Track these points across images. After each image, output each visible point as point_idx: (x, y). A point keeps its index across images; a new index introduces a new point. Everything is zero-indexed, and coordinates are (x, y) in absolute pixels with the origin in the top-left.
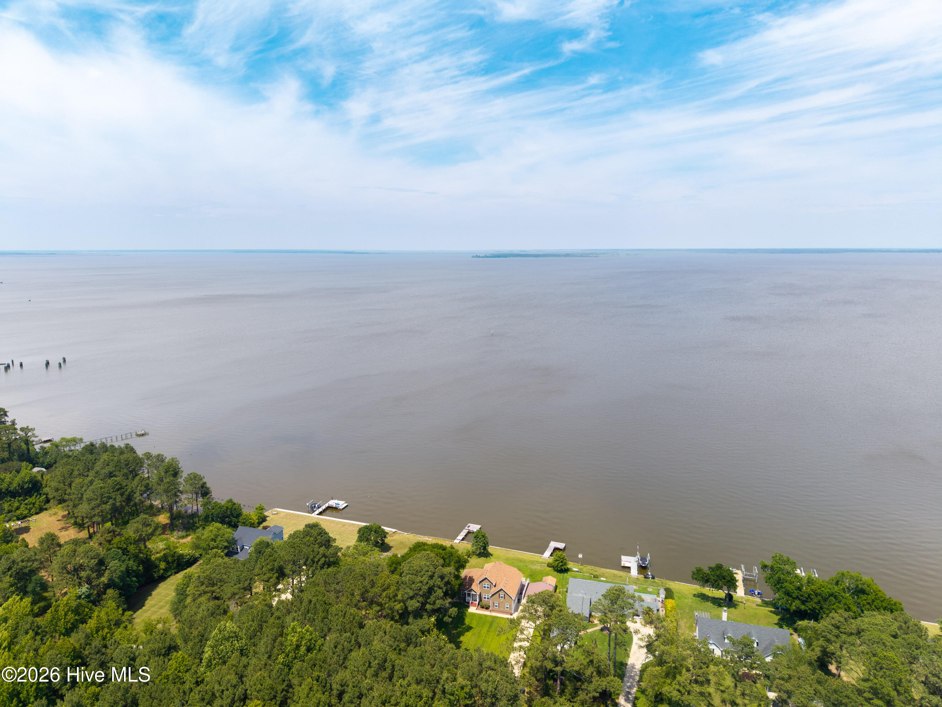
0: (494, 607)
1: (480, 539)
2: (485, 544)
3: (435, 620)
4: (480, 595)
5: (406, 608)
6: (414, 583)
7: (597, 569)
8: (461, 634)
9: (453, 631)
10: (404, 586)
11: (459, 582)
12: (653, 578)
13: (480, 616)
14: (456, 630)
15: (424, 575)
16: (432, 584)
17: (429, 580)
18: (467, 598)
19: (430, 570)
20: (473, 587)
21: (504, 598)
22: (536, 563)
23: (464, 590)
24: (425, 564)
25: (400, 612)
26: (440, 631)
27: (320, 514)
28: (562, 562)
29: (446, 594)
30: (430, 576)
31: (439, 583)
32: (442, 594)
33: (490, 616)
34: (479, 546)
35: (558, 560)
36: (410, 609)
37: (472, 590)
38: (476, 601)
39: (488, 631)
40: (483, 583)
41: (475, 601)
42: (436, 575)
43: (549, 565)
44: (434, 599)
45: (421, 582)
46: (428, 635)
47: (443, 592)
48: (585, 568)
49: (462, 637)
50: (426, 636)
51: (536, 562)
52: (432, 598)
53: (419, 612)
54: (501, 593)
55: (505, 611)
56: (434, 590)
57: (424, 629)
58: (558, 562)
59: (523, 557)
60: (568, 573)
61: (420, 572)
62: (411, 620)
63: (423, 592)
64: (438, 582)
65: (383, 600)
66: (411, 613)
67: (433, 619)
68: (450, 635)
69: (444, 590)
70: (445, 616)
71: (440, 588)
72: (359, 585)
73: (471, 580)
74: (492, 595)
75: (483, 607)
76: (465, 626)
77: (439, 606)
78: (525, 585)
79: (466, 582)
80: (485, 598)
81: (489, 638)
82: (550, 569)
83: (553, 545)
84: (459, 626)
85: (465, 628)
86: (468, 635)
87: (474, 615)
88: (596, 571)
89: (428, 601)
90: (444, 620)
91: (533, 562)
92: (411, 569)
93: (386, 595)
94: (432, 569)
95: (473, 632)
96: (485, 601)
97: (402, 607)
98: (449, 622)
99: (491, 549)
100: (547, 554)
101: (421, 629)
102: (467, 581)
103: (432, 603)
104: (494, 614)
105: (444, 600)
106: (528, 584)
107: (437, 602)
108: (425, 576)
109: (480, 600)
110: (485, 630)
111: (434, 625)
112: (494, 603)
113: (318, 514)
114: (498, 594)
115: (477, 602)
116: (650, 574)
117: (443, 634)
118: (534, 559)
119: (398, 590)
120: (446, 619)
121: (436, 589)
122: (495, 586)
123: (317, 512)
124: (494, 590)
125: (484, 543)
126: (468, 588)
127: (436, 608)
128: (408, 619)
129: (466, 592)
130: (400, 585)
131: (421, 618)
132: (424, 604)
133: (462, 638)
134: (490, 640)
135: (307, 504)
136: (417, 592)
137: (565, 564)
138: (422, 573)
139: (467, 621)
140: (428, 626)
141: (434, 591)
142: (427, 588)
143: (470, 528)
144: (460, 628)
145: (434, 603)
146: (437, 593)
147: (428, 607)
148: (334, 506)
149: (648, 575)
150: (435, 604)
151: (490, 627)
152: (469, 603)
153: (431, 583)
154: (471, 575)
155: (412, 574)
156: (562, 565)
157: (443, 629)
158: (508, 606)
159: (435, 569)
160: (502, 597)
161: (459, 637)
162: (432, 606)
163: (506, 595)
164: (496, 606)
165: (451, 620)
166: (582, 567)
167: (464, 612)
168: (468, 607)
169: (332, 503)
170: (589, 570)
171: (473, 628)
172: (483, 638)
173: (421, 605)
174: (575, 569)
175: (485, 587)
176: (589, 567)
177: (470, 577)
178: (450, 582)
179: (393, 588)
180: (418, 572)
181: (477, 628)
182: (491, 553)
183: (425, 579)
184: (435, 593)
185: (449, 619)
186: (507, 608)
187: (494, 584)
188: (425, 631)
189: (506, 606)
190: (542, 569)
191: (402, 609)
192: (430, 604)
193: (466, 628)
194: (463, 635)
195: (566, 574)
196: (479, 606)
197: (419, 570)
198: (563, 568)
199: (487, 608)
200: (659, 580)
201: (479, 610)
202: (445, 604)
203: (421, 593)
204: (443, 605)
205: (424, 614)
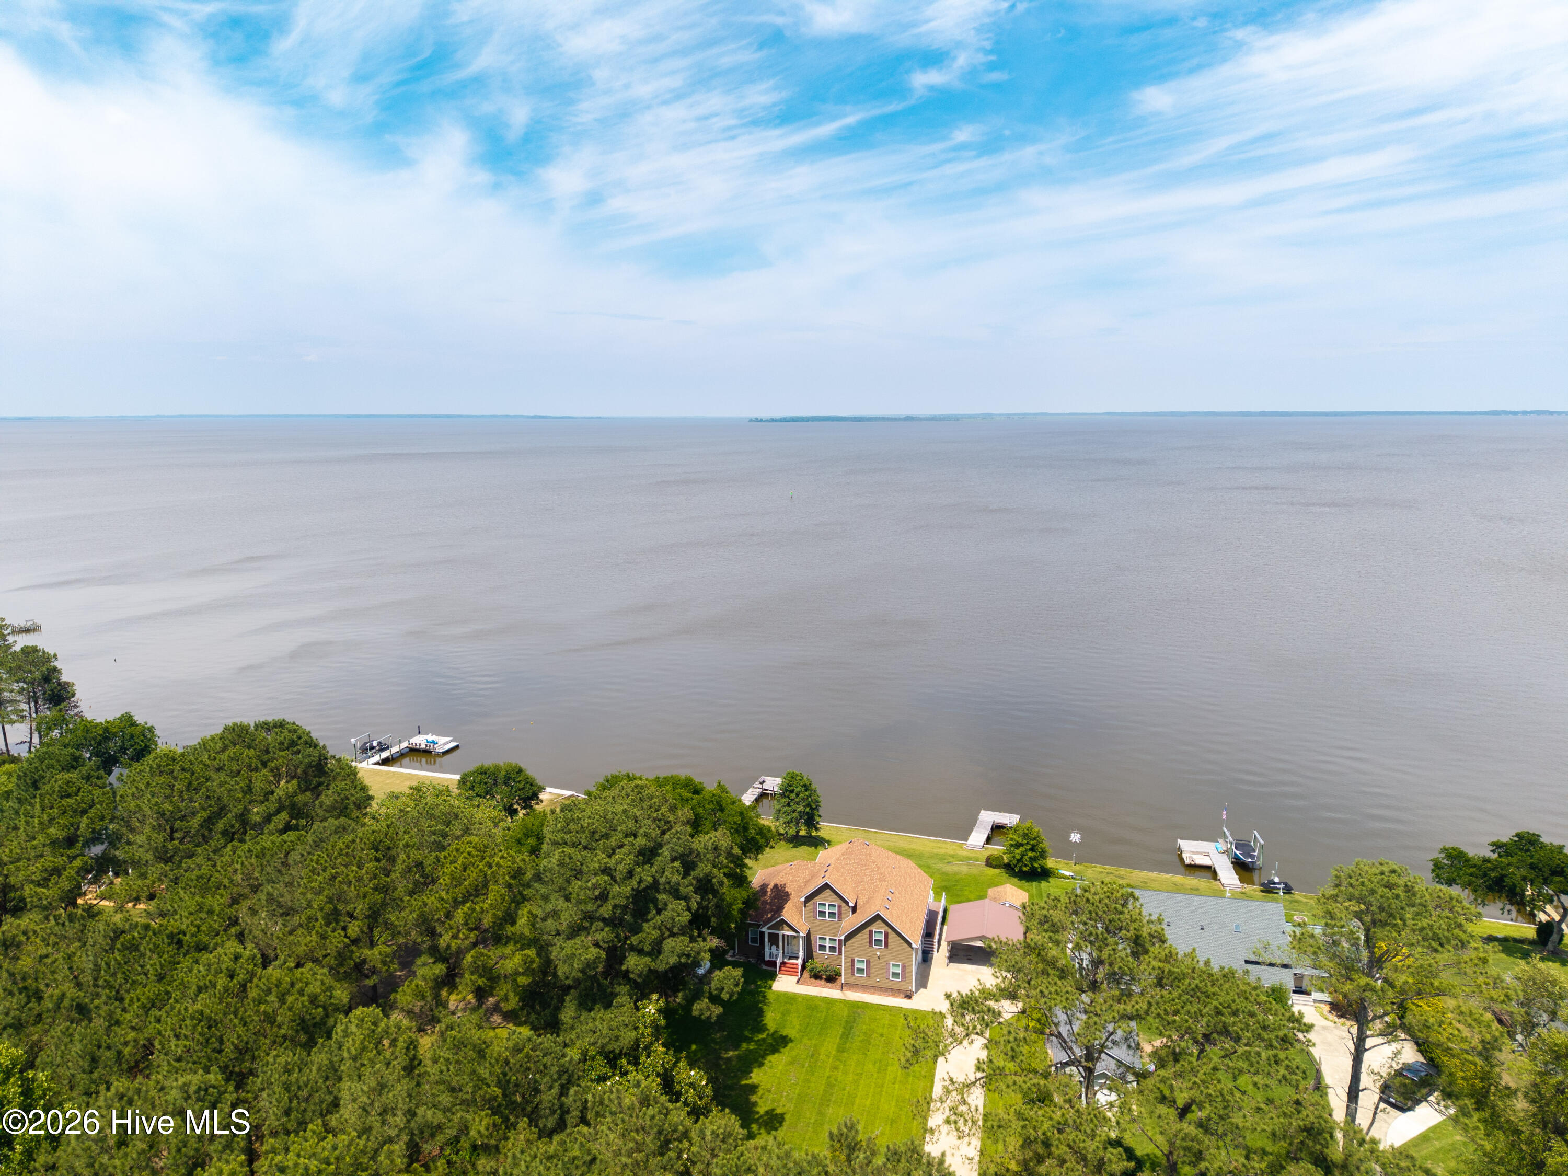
0: (853, 973)
1: (797, 795)
2: (812, 809)
3: (659, 1011)
4: (808, 939)
5: (547, 966)
6: (578, 874)
7: (1122, 871)
8: (754, 1060)
9: (727, 1050)
10: (543, 890)
11: (741, 894)
12: (1288, 890)
13: (811, 1003)
14: (737, 1047)
15: (621, 847)
16: (650, 879)
17: (637, 864)
18: (767, 949)
19: (641, 831)
20: (789, 913)
21: (886, 945)
22: (951, 860)
23: (759, 926)
24: (625, 811)
25: (523, 980)
26: (678, 1050)
27: (385, 762)
28: (1033, 849)
29: (699, 922)
30: (641, 853)
31: (676, 878)
32: (686, 917)
33: (841, 1001)
34: (796, 814)
35: (1022, 845)
36: (562, 970)
37: (783, 922)
38: (797, 958)
39: (841, 1050)
40: (818, 900)
41: (790, 958)
42: (666, 852)
43: (991, 862)
44: (655, 934)
45: (606, 870)
46: (630, 1068)
47: (689, 909)
48: (1090, 871)
49: (755, 1071)
50: (624, 1074)
51: (952, 856)
52: (650, 931)
53: (599, 985)
54: (874, 928)
55: (889, 985)
56: (655, 901)
57: (616, 1047)
58: (1022, 849)
59: (914, 847)
60: (1050, 880)
61: (606, 836)
62: (568, 1014)
63: (615, 907)
64: (672, 874)
65: (455, 937)
66: (569, 988)
67: (651, 1009)
68: (717, 1066)
69: (694, 906)
70: (696, 996)
71: (676, 893)
72: (359, 879)
73: (781, 896)
74: (849, 937)
75: (817, 976)
76: (764, 1036)
77: (673, 960)
78: (937, 913)
79: (765, 902)
80: (823, 948)
81: (845, 1073)
82: (997, 871)
83: (988, 818)
84: (747, 1033)
85: (764, 1040)
86: (777, 1063)
87: (790, 998)
88: (1121, 877)
89: (634, 940)
90: (695, 1013)
91: (942, 858)
92: (572, 827)
93: (467, 916)
94: (649, 827)
95: (794, 1053)
96: (822, 958)
97: (527, 962)
98: (714, 1018)
99: (826, 829)
100: (978, 838)
101: (603, 1047)
102: (768, 897)
103: (647, 948)
104: (854, 996)
105: (693, 939)
106: (945, 910)
107: (669, 944)
108: (623, 850)
109: (809, 955)
110: (830, 1045)
111: (656, 1028)
112: (853, 961)
113: (377, 763)
114: (866, 932)
115: (800, 962)
116: (1277, 880)
117: (692, 1065)
118: (943, 851)
119: (519, 900)
120: (702, 1008)
121: (662, 897)
122: (854, 910)
123: (377, 758)
124: (851, 922)
125: (809, 805)
126: (770, 920)
127: (662, 967)
128: (558, 1009)
129: (764, 929)
130: (528, 886)
131: (608, 1006)
132: (615, 955)
133: (756, 1076)
134: (850, 1078)
135: (353, 741)
136: (590, 907)
137: (1043, 855)
138: (613, 842)
139: (771, 1019)
140: (633, 1034)
141: (656, 906)
142: (627, 890)
143: (765, 786)
144: (749, 1040)
145: (656, 950)
146: (666, 914)
147: (633, 962)
148: (423, 746)
149: (1274, 883)
150: (659, 953)
151: (846, 1035)
152: (773, 964)
153: (646, 875)
154: (778, 880)
155: (574, 845)
156: (1032, 859)
157: (694, 1047)
158: (899, 970)
159: (663, 833)
160: (878, 942)
161: (747, 1072)
162: (647, 960)
163: (891, 934)
164: (860, 970)
165: (717, 1010)
166: (1078, 867)
167: (759, 993)
168: (773, 976)
169: (420, 741)
170: (1103, 875)
171: (791, 1041)
172: (827, 1073)
173: (604, 955)
174: (1067, 873)
175: (822, 914)
176: (1099, 868)
177: (776, 886)
178: (717, 886)
179: (496, 892)
180: (597, 836)
181: (805, 1040)
182: (827, 838)
183: (623, 860)
184: (659, 912)
185: (713, 1007)
186: (895, 975)
187: (851, 904)
188: (621, 1054)
189: (894, 970)
190: (974, 871)
191: (528, 971)
192: (640, 952)
193: (770, 1041)
194: (761, 1065)
195: (1044, 884)
196: (806, 974)
197: (602, 830)
198: (1036, 865)
199: (831, 979)
200: (1306, 897)
201: (805, 984)
202: (698, 953)
203: (606, 911)
204: (688, 956)
205: (618, 989)
